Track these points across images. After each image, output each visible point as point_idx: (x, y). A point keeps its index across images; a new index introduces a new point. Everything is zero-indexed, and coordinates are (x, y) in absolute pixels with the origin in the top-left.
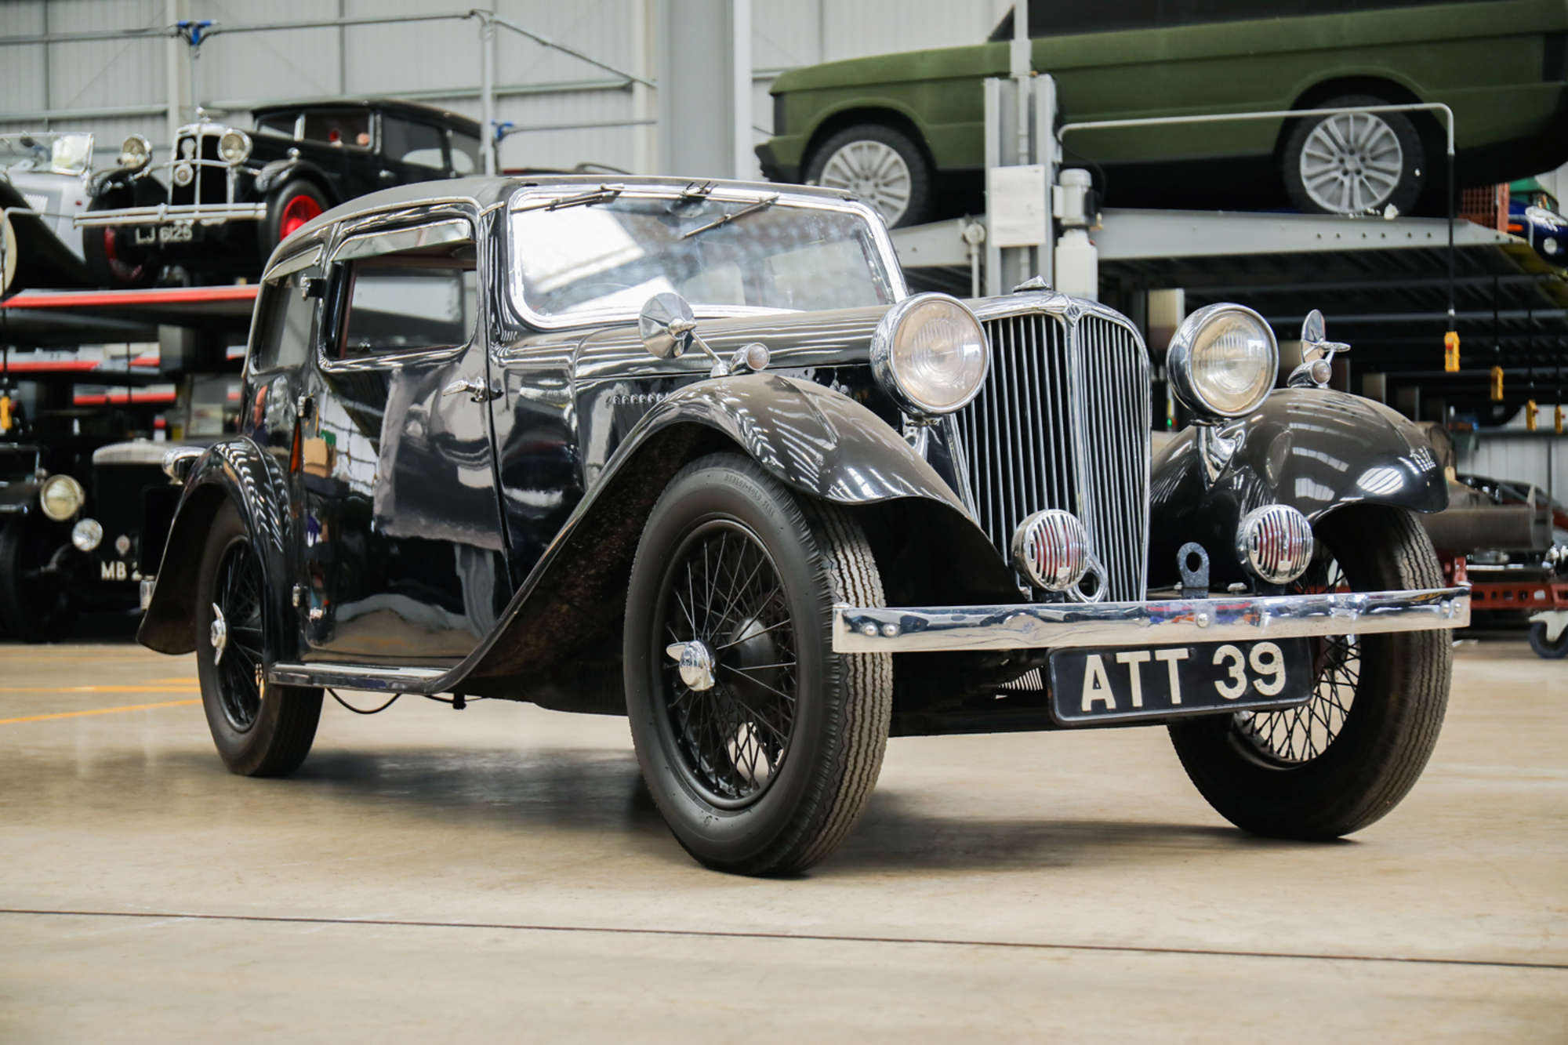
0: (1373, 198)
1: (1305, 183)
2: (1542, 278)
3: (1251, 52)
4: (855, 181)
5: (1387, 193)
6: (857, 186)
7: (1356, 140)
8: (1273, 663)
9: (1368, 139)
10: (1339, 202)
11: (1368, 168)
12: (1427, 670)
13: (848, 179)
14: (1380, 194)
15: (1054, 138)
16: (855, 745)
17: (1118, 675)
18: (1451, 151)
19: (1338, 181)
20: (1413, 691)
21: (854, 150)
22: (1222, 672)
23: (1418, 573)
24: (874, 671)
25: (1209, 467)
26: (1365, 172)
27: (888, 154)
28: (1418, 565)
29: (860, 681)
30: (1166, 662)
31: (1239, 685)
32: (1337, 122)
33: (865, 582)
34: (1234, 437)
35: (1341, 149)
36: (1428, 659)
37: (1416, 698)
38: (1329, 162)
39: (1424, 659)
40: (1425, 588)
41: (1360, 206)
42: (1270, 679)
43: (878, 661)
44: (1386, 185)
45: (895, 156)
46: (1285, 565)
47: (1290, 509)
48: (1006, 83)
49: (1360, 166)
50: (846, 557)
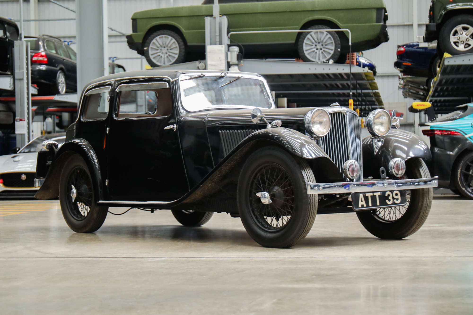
0: (326, 57)
1: (305, 52)
2: (370, 81)
3: (288, 11)
4: (160, 48)
5: (330, 56)
6: (161, 49)
7: (320, 39)
8: (398, 196)
9: (324, 39)
10: (315, 58)
11: (324, 48)
12: (428, 197)
13: (158, 47)
14: (328, 56)
15: (227, 36)
16: (310, 215)
17: (366, 198)
18: (350, 44)
19: (315, 52)
20: (425, 202)
21: (160, 38)
22: (387, 198)
23: (425, 174)
24: (315, 198)
25: (375, 148)
26: (323, 49)
27: (172, 40)
28: (425, 172)
29: (312, 200)
30: (376, 196)
31: (391, 201)
32: (315, 33)
33: (312, 177)
34: (381, 141)
35: (316, 42)
36: (428, 195)
37: (425, 204)
38: (312, 46)
39: (427, 195)
40: (427, 178)
41: (322, 60)
42: (397, 199)
43: (315, 196)
44: (330, 53)
45: (174, 40)
46: (400, 172)
47: (401, 159)
48: (212, 18)
49: (322, 47)
50: (307, 171)
